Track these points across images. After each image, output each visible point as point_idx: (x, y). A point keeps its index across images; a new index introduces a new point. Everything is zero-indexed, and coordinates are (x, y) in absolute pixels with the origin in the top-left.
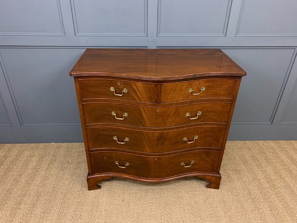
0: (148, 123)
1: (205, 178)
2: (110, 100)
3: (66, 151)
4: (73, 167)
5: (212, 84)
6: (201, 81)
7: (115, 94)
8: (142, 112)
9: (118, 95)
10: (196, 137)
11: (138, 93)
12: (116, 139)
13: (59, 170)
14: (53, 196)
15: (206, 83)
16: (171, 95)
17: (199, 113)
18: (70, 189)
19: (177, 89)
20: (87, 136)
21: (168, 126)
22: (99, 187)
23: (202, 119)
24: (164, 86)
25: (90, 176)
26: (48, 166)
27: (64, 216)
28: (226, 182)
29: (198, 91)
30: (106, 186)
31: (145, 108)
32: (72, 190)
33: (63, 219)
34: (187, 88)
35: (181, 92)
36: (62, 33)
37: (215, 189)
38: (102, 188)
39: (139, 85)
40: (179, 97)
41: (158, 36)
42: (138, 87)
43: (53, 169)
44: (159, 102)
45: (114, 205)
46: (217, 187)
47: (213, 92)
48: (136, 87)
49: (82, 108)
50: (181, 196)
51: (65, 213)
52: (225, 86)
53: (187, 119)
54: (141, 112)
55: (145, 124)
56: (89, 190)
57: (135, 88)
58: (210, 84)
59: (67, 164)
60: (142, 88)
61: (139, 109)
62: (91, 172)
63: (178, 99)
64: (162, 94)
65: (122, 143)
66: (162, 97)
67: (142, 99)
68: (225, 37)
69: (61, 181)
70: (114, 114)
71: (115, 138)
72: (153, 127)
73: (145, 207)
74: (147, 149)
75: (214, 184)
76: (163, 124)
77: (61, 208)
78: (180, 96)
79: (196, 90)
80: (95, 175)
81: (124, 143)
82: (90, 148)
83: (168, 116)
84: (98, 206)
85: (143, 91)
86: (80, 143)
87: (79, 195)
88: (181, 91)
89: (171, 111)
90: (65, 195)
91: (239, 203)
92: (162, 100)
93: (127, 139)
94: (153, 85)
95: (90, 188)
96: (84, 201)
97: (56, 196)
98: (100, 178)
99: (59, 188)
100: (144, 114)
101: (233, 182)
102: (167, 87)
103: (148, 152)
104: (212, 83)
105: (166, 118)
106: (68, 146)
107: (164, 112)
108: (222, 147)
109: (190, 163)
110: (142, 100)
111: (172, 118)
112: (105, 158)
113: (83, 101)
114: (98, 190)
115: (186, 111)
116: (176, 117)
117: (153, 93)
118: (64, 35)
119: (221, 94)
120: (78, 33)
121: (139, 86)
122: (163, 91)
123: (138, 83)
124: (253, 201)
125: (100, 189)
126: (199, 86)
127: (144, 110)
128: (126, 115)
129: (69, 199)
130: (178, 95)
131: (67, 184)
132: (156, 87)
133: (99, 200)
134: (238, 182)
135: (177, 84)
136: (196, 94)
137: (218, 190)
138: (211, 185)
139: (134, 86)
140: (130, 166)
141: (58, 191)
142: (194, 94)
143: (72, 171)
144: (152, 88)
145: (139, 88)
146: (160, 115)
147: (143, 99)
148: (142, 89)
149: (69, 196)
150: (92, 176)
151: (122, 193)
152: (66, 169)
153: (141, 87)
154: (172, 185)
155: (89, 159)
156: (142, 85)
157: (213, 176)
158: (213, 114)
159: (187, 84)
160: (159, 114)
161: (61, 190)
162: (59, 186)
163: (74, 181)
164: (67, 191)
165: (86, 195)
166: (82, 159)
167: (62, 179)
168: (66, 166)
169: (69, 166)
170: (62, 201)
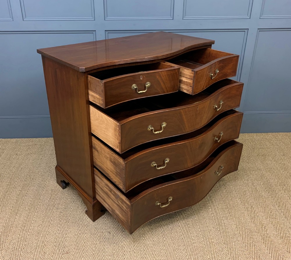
4: (21, 158)
13: (7, 160)
18: (17, 175)
27: (10, 194)
32: (19, 176)
33: (8, 196)
36: (10, 18)
41: (106, 19)
51: (11, 192)
68: (173, 19)
69: (8, 169)
77: (7, 189)
84: (45, 187)
86: (31, 139)
87: (26, 179)
90: (11, 179)
96: (31, 183)
97: (2, 180)
99: (5, 174)
106: (17, 141)
118: (12, 20)
120: (26, 17)
129: (15, 182)
131: (15, 171)
133: (46, 182)
141: (4, 176)
143: (20, 161)
149: (15, 180)
152: (14, 159)
161: (8, 175)
162: (6, 172)
163: (21, 168)
164: (14, 176)
165: (33, 179)
166: (31, 151)
167: (9, 167)
168: (14, 157)
169: (18, 157)
170: (8, 184)
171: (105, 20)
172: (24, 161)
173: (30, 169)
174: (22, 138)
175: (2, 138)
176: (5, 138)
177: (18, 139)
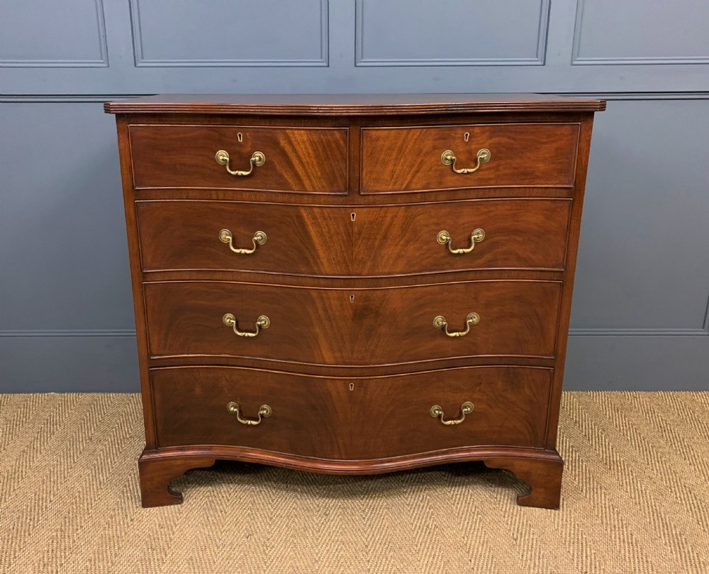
0: (324, 261)
1: (510, 468)
2: (214, 193)
3: (88, 411)
4: (102, 450)
5: (512, 141)
6: (478, 128)
7: (229, 171)
8: (308, 223)
9: (237, 172)
10: (474, 318)
11: (296, 162)
12: (232, 321)
13: (60, 456)
14: (28, 521)
15: (490, 137)
16: (390, 167)
17: (478, 235)
18: (86, 505)
19: (407, 151)
20: (145, 312)
21: (386, 271)
22: (177, 499)
23: (488, 256)
24: (371, 137)
25: (148, 454)
26: (27, 446)
27: (57, 572)
28: (582, 491)
29: (471, 160)
30: (198, 499)
31: (316, 210)
32: (92, 507)
34: (438, 149)
35: (419, 160)
36: (102, 59)
37: (546, 508)
38: (185, 502)
39: (299, 138)
40: (413, 177)
42: (295, 143)
43: (41, 453)
44: (357, 190)
45: (218, 548)
46: (552, 502)
47: (514, 168)
48: (290, 143)
49: (133, 218)
50: (436, 527)
51: (61, 565)
52: (546, 146)
53: (443, 254)
54: (303, 224)
55: (317, 264)
56: (145, 505)
57: (288, 149)
58: (504, 140)
59: (86, 443)
60: (307, 144)
61: (300, 217)
62: (152, 439)
63: (410, 182)
64: (364, 164)
65: (250, 335)
66: (364, 173)
67: (307, 183)
68: (544, 65)
69: (62, 484)
70: (226, 236)
71: (229, 319)
72: (340, 275)
73: (317, 554)
74: (324, 352)
75: (542, 490)
76: (369, 264)
77: (48, 552)
78: (418, 174)
79: (463, 157)
80: (164, 451)
81: (254, 335)
82: (154, 352)
83: (385, 237)
84: (169, 548)
85: (309, 154)
86: (133, 395)
87: (112, 518)
88: (418, 155)
89: (392, 219)
90: (67, 520)
91: (629, 547)
92: (365, 182)
93: (264, 321)
94: (337, 135)
95: (149, 499)
96: (126, 534)
97: (38, 521)
98: (179, 462)
99: (51, 501)
100: (312, 230)
101: (603, 491)
102: (378, 139)
103: (328, 362)
104: (509, 137)
105: (377, 243)
107: (371, 223)
108: (555, 353)
109: (461, 412)
110: (307, 186)
111: (397, 245)
112: (198, 391)
113: (138, 194)
114: (172, 507)
115: (437, 224)
116: (408, 242)
117: (338, 161)
118: (106, 65)
119: (538, 174)
120: (142, 59)
121: (296, 141)
122: (367, 152)
123: (296, 132)
124: (674, 542)
125: (179, 506)
126: (473, 147)
127: (315, 218)
128: (260, 235)
129: (77, 530)
130: (412, 168)
131: (79, 492)
132: (345, 141)
133: (174, 533)
134: (622, 493)
135: (408, 134)
136: (466, 171)
137: (557, 511)
138: (534, 494)
139: (283, 143)
140: (272, 417)
141: (46, 508)
142: (459, 171)
143: (97, 460)
144: (334, 145)
145: (297, 148)
146: (360, 233)
147: (310, 180)
148: (306, 148)
149: (78, 521)
150: (157, 453)
151: (249, 515)
152: (80, 453)
153: (304, 142)
154: (407, 499)
155: (149, 394)
156: (305, 138)
157: (536, 460)
158: (521, 239)
159: (437, 137)
160: (356, 230)
161: (57, 506)
162: (54, 495)
163: (100, 483)
164: (74, 507)
165: (132, 520)
166: (132, 430)
167: (65, 477)
168: (82, 448)
169: (92, 447)
170: (54, 534)
171: (355, 66)
172: (109, 461)
173: (125, 486)
174: (110, 392)
175: (56, 392)
176: (64, 392)
177: (100, 395)
